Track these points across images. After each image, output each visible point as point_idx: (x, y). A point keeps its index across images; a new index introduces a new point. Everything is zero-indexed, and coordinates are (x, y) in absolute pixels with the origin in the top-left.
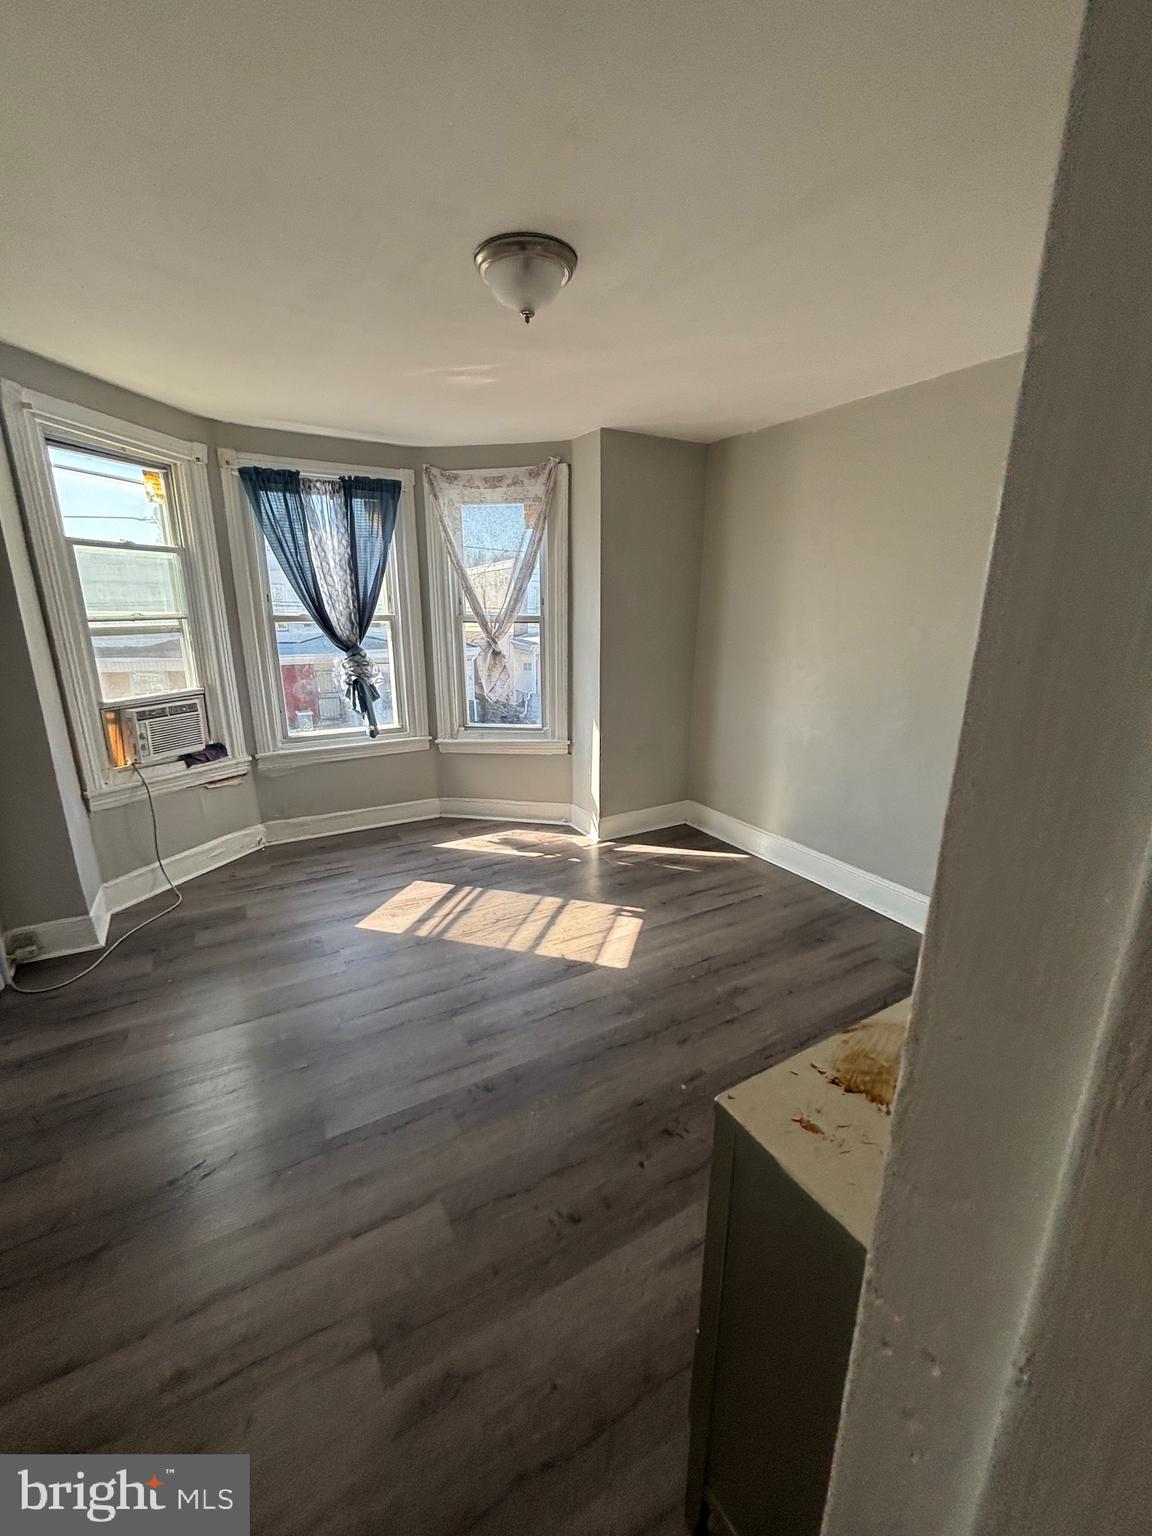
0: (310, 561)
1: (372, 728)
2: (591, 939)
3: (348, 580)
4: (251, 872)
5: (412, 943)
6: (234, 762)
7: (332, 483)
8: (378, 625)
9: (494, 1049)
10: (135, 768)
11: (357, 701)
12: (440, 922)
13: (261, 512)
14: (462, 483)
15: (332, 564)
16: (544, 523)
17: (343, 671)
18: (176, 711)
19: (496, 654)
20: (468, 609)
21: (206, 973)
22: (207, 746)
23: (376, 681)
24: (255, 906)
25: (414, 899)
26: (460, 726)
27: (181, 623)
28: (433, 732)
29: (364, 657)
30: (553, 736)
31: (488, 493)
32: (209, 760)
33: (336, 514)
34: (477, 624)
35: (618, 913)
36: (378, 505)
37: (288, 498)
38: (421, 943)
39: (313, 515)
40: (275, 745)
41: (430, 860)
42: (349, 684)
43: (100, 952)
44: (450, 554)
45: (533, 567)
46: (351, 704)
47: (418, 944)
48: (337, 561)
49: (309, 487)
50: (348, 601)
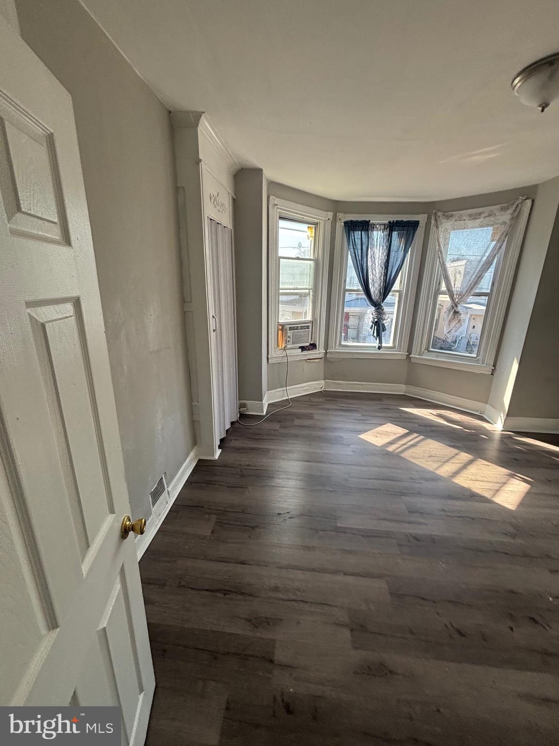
0: (367, 263)
1: (380, 345)
2: (490, 484)
3: (383, 273)
4: (317, 400)
5: (383, 452)
6: (319, 352)
7: (384, 225)
8: (393, 295)
9: (422, 521)
10: (285, 349)
11: (375, 331)
12: (400, 447)
13: (349, 241)
14: (454, 219)
15: (377, 264)
16: (506, 237)
17: (371, 316)
18: (302, 328)
19: (456, 313)
20: (443, 287)
21: (296, 436)
22: (310, 344)
23: (386, 323)
24: (317, 414)
25: (387, 432)
26: (425, 350)
27: (309, 291)
28: (410, 351)
29: (383, 310)
30: (483, 363)
31: (470, 223)
32: (309, 350)
33: (383, 240)
34: (447, 296)
35: (512, 476)
36: (405, 235)
37: (363, 234)
38: (388, 454)
39: (373, 241)
40: (335, 347)
41: (398, 415)
42: (373, 323)
43: (263, 417)
44: (439, 257)
45: (491, 264)
46: (372, 332)
47: (387, 454)
48: (379, 263)
49: (373, 228)
50: (381, 283)
